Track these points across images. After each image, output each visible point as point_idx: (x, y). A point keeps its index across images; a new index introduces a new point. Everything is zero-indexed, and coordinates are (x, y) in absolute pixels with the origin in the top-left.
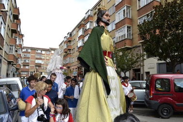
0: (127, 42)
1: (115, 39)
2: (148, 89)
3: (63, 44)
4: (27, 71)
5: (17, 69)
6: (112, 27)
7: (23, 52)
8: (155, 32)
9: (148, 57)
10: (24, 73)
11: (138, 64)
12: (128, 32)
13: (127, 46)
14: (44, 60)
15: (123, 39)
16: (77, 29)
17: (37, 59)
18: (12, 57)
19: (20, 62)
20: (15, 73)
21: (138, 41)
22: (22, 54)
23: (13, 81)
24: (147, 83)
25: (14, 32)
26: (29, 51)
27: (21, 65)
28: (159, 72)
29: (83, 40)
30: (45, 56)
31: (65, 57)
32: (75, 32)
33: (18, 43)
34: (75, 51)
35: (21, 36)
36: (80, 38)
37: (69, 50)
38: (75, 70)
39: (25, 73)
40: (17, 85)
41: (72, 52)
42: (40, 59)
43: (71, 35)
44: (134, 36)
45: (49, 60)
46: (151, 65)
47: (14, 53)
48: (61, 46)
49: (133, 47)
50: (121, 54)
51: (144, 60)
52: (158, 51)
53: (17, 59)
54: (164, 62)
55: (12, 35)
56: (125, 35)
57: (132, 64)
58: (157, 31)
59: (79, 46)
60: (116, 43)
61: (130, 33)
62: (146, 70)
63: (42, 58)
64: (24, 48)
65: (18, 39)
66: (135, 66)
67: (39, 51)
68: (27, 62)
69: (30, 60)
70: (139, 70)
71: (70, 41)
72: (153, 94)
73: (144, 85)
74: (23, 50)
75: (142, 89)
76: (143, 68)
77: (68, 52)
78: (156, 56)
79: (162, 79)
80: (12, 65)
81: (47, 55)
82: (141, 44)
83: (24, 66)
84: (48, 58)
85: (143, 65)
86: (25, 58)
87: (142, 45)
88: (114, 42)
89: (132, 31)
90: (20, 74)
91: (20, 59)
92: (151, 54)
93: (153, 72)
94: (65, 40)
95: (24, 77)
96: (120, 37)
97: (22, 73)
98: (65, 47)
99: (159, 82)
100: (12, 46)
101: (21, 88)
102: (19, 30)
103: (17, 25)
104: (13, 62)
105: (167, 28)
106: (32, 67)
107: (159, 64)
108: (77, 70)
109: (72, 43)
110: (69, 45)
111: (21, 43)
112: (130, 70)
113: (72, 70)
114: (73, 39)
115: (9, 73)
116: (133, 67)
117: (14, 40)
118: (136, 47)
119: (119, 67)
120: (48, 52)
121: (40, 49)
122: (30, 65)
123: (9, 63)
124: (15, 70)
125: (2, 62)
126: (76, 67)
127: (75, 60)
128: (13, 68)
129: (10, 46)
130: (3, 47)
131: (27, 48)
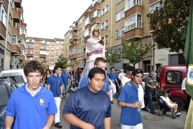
0: (137, 31)
1: (124, 29)
3: (68, 34)
5: (21, 61)
6: (121, 16)
7: (27, 43)
8: (167, 21)
9: (159, 48)
11: (148, 55)
12: (138, 21)
13: (137, 36)
14: (49, 51)
15: (133, 28)
16: (83, 17)
17: (41, 50)
18: (16, 48)
19: (24, 53)
20: (19, 65)
21: (148, 31)
22: (25, 45)
23: (17, 73)
24: (157, 75)
25: (16, 21)
26: (33, 41)
27: (25, 56)
28: (171, 64)
29: (90, 30)
30: (50, 47)
31: (71, 47)
32: (81, 21)
33: (21, 33)
34: (82, 42)
35: (24, 26)
36: (86, 27)
37: (75, 40)
38: (81, 61)
40: (22, 77)
41: (78, 42)
42: (45, 50)
43: (77, 24)
44: (145, 25)
45: (53, 51)
46: (162, 56)
47: (17, 44)
48: (67, 36)
49: (144, 38)
50: (130, 44)
51: (154, 49)
52: (169, 42)
53: (20, 51)
54: (176, 53)
55: (14, 25)
56: (134, 24)
57: (142, 55)
58: (170, 20)
59: (85, 37)
60: (125, 33)
61: (140, 22)
62: (157, 62)
63: (47, 48)
64: (28, 38)
65: (20, 29)
66: (145, 58)
67: (44, 42)
68: (31, 53)
69: (34, 51)
70: (149, 62)
71: (76, 31)
72: (164, 87)
74: (27, 41)
76: (153, 60)
77: (74, 42)
78: (167, 47)
79: (173, 71)
80: (16, 56)
82: (152, 34)
84: (53, 49)
85: (154, 55)
86: (28, 49)
88: (123, 31)
89: (143, 19)
90: (24, 65)
91: (23, 51)
92: (162, 44)
93: (165, 63)
94: (71, 29)
96: (129, 26)
98: (71, 37)
99: (170, 74)
100: (15, 36)
102: (21, 19)
103: (20, 13)
104: (16, 53)
105: (180, 17)
106: (36, 59)
107: (171, 55)
108: (84, 61)
109: (78, 33)
110: (75, 34)
111: (24, 33)
112: (140, 61)
113: (78, 62)
114: (79, 29)
115: (12, 65)
116: (143, 59)
117: (17, 30)
118: (147, 37)
119: (127, 58)
120: (53, 43)
121: (44, 39)
122: (34, 57)
123: (12, 54)
124: (19, 62)
125: (5, 53)
126: (83, 58)
127: (81, 51)
128: (16, 60)
129: (13, 36)
130: (5, 37)
131: (31, 38)
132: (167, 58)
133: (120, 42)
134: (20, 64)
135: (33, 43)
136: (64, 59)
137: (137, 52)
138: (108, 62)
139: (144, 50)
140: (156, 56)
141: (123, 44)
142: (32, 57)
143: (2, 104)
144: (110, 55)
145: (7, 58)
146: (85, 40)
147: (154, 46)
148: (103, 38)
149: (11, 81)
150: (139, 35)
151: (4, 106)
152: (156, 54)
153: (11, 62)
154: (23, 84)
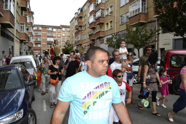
0: (142, 16)
1: (128, 14)
2: (163, 66)
3: (74, 21)
4: (39, 49)
5: (30, 48)
6: (126, 1)
7: (34, 31)
8: (172, 5)
9: (164, 32)
10: (36, 51)
11: (153, 40)
12: (142, 5)
13: (141, 21)
14: (55, 37)
15: (137, 13)
16: (88, 4)
17: (48, 37)
18: (24, 36)
19: (32, 40)
20: (28, 52)
21: (153, 16)
22: (33, 32)
23: (27, 59)
24: (161, 59)
26: (40, 28)
27: (33, 43)
28: (175, 48)
29: (95, 16)
30: (57, 33)
31: (76, 34)
32: (86, 8)
33: (28, 21)
34: (87, 28)
35: (31, 14)
36: (91, 13)
37: (81, 26)
38: (87, 47)
39: (38, 51)
40: (31, 62)
41: (83, 29)
42: (52, 37)
43: (82, 11)
44: (149, 10)
46: (166, 40)
47: (25, 31)
48: (72, 22)
49: (148, 22)
50: (134, 29)
51: (159, 34)
52: (174, 26)
53: (29, 38)
54: (181, 37)
55: (22, 13)
56: (139, 9)
57: (146, 40)
58: (175, 4)
59: (90, 22)
60: (129, 18)
61: (145, 7)
62: (161, 46)
63: (54, 35)
64: (35, 26)
65: (28, 17)
66: (150, 42)
67: (50, 29)
68: (39, 40)
69: (42, 38)
70: (153, 46)
71: (81, 18)
74: (34, 28)
76: (158, 44)
77: (80, 29)
78: (172, 32)
79: (178, 55)
80: (25, 43)
81: (58, 32)
82: (156, 19)
83: (36, 44)
84: (59, 36)
85: (158, 40)
86: (36, 36)
87: (158, 20)
88: (127, 17)
89: (147, 4)
90: (32, 52)
91: (32, 38)
92: (167, 29)
93: (169, 48)
94: (76, 16)
95: (37, 55)
96: (133, 12)
97: (34, 51)
98: (76, 24)
99: (174, 58)
100: (23, 24)
101: (35, 66)
102: (28, 7)
103: (27, 2)
104: (25, 40)
106: (44, 46)
107: (175, 40)
108: (89, 47)
109: (83, 20)
111: (32, 21)
113: (84, 47)
114: (84, 15)
115: (22, 52)
116: (147, 43)
117: (25, 19)
118: (151, 22)
119: (132, 43)
120: (59, 29)
121: (50, 26)
122: (42, 43)
123: (21, 41)
124: (28, 48)
125: (15, 41)
126: (88, 44)
127: (86, 37)
128: (25, 47)
129: (21, 24)
130: (14, 26)
131: (38, 26)
132: (172, 42)
133: (124, 27)
134: (29, 51)
135: (40, 30)
136: (71, 45)
137: (141, 37)
138: (113, 47)
139: (149, 35)
140: (160, 41)
141: (127, 29)
142: (40, 44)
143: (14, 87)
144: (114, 40)
145: (17, 46)
146: (90, 27)
147: (158, 31)
148: (107, 24)
149: (21, 66)
150: (144, 20)
151: (16, 89)
152: (160, 38)
153: (20, 49)
154: (33, 69)
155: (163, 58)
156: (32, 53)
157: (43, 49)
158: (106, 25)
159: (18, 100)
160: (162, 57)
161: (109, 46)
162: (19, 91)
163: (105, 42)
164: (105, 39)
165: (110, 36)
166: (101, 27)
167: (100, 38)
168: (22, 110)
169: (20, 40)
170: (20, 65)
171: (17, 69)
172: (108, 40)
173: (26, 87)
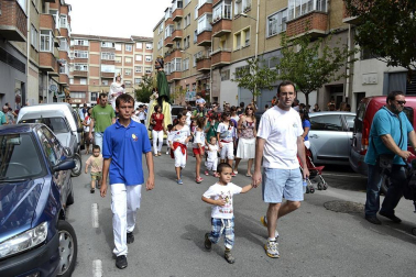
0: (316, 19)
1: (286, 14)
2: (360, 131)
3: (162, 26)
4: (84, 91)
5: (62, 87)
7: (72, 48)
9: (365, 57)
10: (77, 95)
11: (339, 73)
13: (315, 31)
14: (120, 64)
15: (307, 12)
17: (104, 62)
18: (49, 59)
19: (68, 70)
20: (57, 96)
21: (342, 19)
22: (69, 52)
23: (56, 112)
24: (357, 117)
26: (86, 43)
27: (70, 76)
29: (210, 16)
30: (123, 55)
31: (168, 56)
33: (58, 26)
34: (191, 43)
35: (64, 9)
36: (201, 11)
37: (178, 40)
38: (190, 87)
39: (81, 96)
40: (65, 120)
41: (183, 45)
42: (113, 63)
43: (180, 4)
44: (334, 5)
45: (131, 64)
46: (369, 74)
47: (51, 49)
48: (159, 30)
49: (330, 34)
50: (298, 48)
51: (353, 61)
52: (389, 42)
53: (60, 64)
54: (403, 69)
55: (44, 7)
56: (310, 3)
57: (325, 73)
59: (200, 30)
60: (288, 23)
62: (357, 88)
63: (116, 59)
64: (74, 37)
65: (57, 16)
66: (333, 79)
67: (109, 45)
68: (83, 69)
69: (89, 65)
70: (340, 88)
71: (178, 20)
73: (351, 122)
74: (72, 43)
75: (346, 130)
76: (351, 83)
77: (175, 45)
78: (383, 56)
80: (50, 76)
82: (349, 26)
83: (77, 78)
84: (128, 60)
85: (352, 74)
86: (76, 60)
87: (352, 28)
88: (284, 20)
90: (68, 96)
91: (66, 64)
92: (371, 48)
93: (376, 91)
94: (168, 15)
95: (78, 104)
96: (298, 8)
97: (72, 95)
98: (168, 33)
100: (47, 32)
101: (73, 126)
104: (50, 70)
106: (94, 83)
107: (390, 74)
108: (196, 87)
109: (183, 24)
110: (177, 27)
111: (67, 26)
112: (320, 86)
113: (184, 88)
114: (186, 14)
115: (44, 95)
116: (326, 81)
117: (50, 20)
118: (337, 32)
119: (292, 80)
120: (128, 46)
121: (109, 39)
122: (90, 77)
123: (43, 72)
124: (57, 88)
125: (28, 70)
126: (194, 80)
127: (190, 64)
128: (51, 85)
129: (42, 32)
130: (26, 35)
131: (81, 37)
132: (381, 80)
133: (276, 44)
134: (60, 93)
135: (86, 48)
137: (314, 66)
138: (250, 89)
139: (331, 63)
140: (355, 77)
142: (86, 78)
143: (26, 173)
144: (253, 73)
145: (32, 82)
146: (198, 41)
147: (352, 53)
148: (238, 35)
149: (43, 127)
150: (321, 28)
151: (31, 178)
152: (356, 71)
153: (41, 89)
154: (69, 134)
155: (362, 114)
156: (67, 99)
157: (91, 89)
158: (235, 38)
159: (35, 201)
160: (358, 113)
161: (240, 86)
162: (37, 181)
163: (232, 77)
164: (232, 69)
165: (245, 64)
166: (223, 42)
167: (221, 67)
168: (45, 224)
169: (40, 69)
170: (40, 125)
171: (32, 133)
172: (240, 72)
173: (52, 173)
